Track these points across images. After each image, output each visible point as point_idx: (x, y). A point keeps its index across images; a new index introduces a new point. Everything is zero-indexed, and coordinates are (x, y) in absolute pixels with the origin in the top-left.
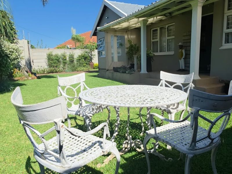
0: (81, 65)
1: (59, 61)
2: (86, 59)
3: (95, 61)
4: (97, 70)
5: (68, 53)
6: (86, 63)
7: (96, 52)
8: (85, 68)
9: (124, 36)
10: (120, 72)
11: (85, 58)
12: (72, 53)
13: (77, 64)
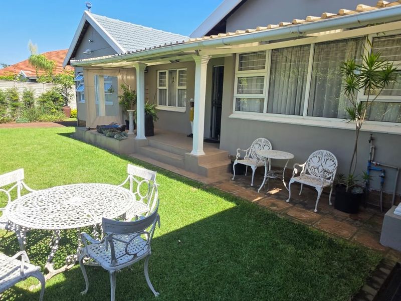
0: (47, 110)
1: (3, 103)
2: (57, 101)
3: (73, 105)
4: (75, 119)
5: (21, 88)
6: (57, 109)
7: (73, 91)
8: (54, 117)
9: (117, 77)
10: (105, 135)
11: (55, 100)
12: (28, 90)
13: (40, 108)
